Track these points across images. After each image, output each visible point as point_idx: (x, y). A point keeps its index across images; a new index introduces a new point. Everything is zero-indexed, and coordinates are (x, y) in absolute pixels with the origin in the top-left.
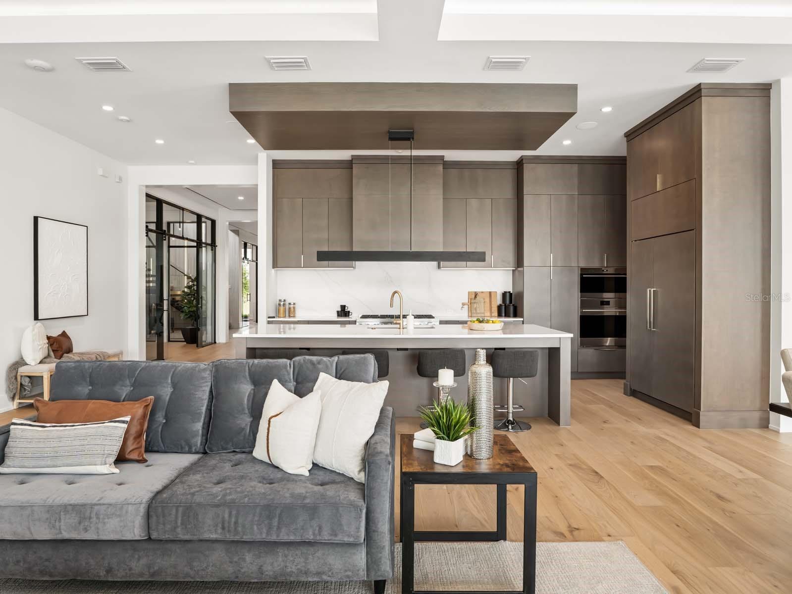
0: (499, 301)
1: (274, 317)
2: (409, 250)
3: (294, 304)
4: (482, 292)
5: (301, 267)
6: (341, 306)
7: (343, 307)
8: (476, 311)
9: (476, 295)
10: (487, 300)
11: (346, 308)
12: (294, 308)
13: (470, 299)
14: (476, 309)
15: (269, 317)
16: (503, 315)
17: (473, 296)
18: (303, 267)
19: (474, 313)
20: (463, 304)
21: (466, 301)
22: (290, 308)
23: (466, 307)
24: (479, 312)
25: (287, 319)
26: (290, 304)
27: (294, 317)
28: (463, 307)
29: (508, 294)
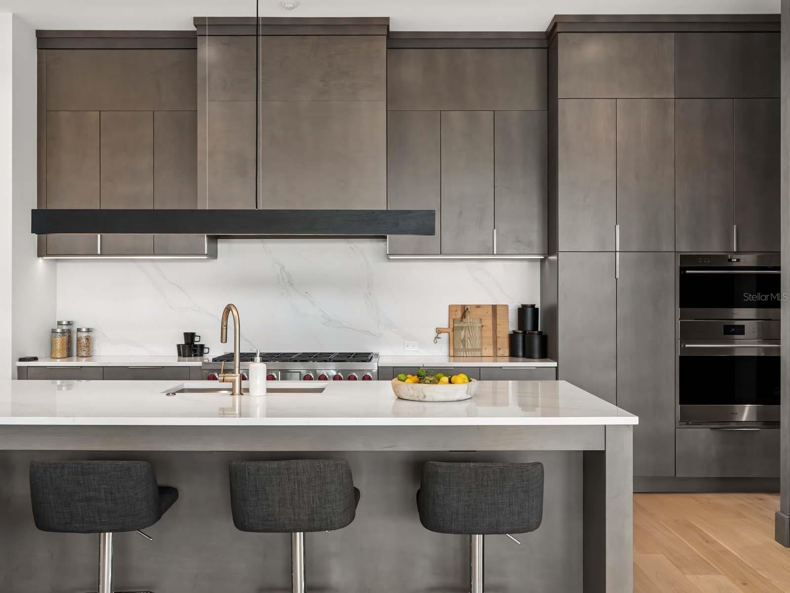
0: (511, 324)
1: (35, 359)
2: (254, 208)
3: (88, 330)
4: (478, 306)
5: (97, 255)
6: (186, 335)
7: (190, 337)
8: (464, 345)
9: (465, 311)
10: (488, 322)
11: (197, 339)
12: (87, 339)
13: (452, 320)
14: (463, 341)
15: (21, 360)
16: (521, 353)
17: (459, 315)
18: (101, 255)
19: (460, 350)
20: (439, 331)
21: (444, 323)
22: (78, 340)
23: (444, 336)
24: (470, 347)
25: (74, 363)
26: (79, 330)
27: (89, 356)
28: (437, 337)
29: (529, 312)
